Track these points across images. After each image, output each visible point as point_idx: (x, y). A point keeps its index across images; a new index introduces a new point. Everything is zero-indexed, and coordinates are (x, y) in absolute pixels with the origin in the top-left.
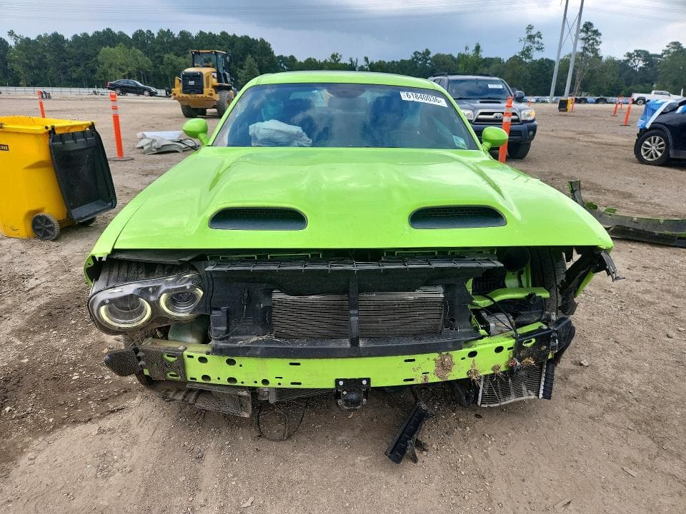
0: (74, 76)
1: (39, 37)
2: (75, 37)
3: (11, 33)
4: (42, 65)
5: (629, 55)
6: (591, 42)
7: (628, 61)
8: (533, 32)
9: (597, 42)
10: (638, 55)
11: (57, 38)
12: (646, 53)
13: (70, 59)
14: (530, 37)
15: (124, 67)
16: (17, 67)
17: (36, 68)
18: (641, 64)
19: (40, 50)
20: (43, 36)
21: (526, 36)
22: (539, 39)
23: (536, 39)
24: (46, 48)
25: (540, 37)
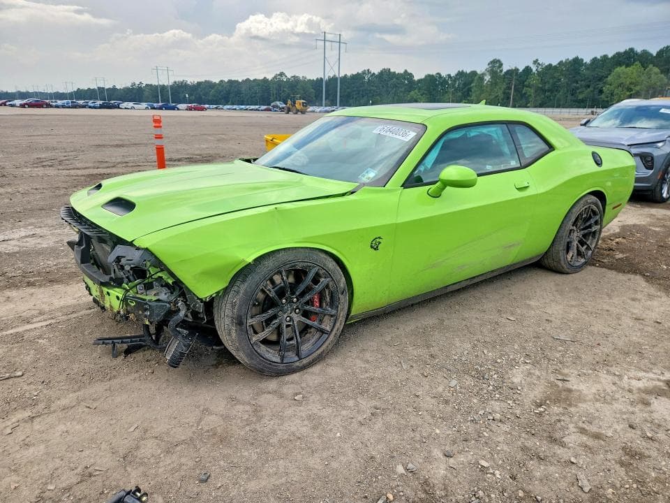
0: (581, 97)
1: (561, 63)
2: (595, 60)
3: (536, 62)
4: (555, 88)
11: (577, 62)
13: (582, 81)
15: (632, 87)
16: (531, 91)
17: (549, 91)
19: (556, 75)
20: (564, 61)
24: (564, 73)
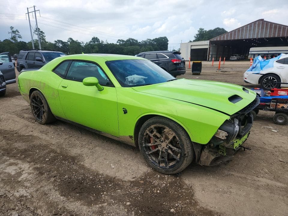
5: (56, 42)
6: (41, 36)
7: (56, 44)
8: (14, 30)
9: (43, 36)
10: (59, 42)
12: (62, 41)
14: (13, 32)
18: (61, 45)
21: (11, 31)
22: (18, 33)
23: (17, 33)
25: (18, 32)
